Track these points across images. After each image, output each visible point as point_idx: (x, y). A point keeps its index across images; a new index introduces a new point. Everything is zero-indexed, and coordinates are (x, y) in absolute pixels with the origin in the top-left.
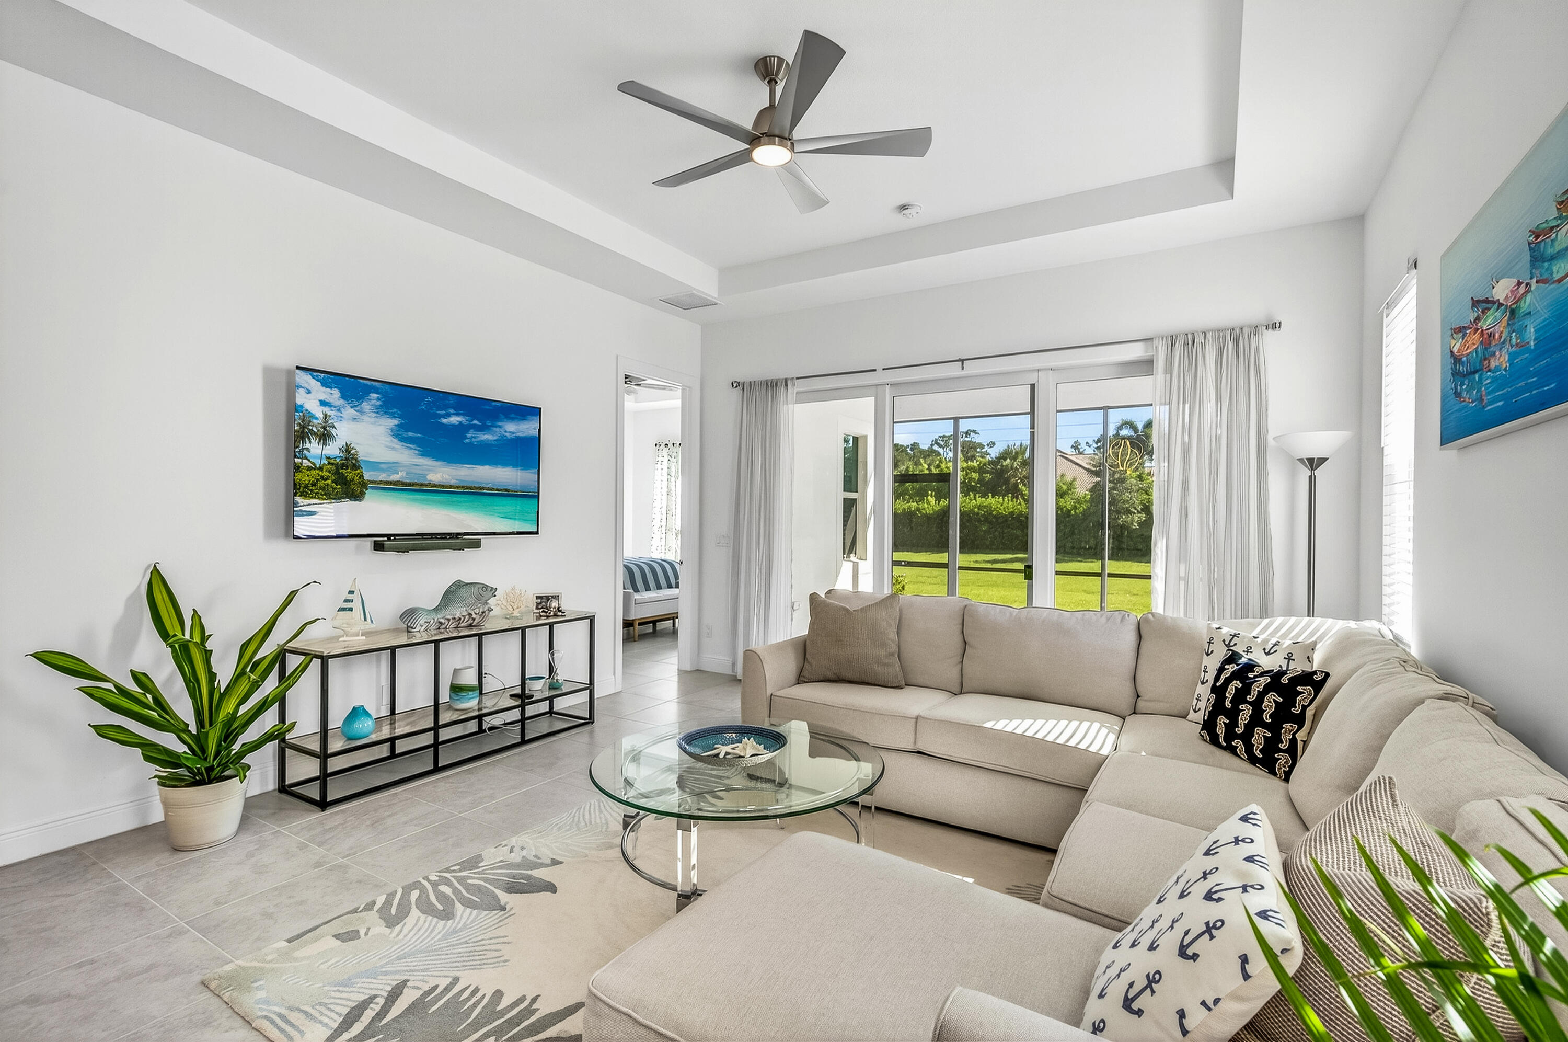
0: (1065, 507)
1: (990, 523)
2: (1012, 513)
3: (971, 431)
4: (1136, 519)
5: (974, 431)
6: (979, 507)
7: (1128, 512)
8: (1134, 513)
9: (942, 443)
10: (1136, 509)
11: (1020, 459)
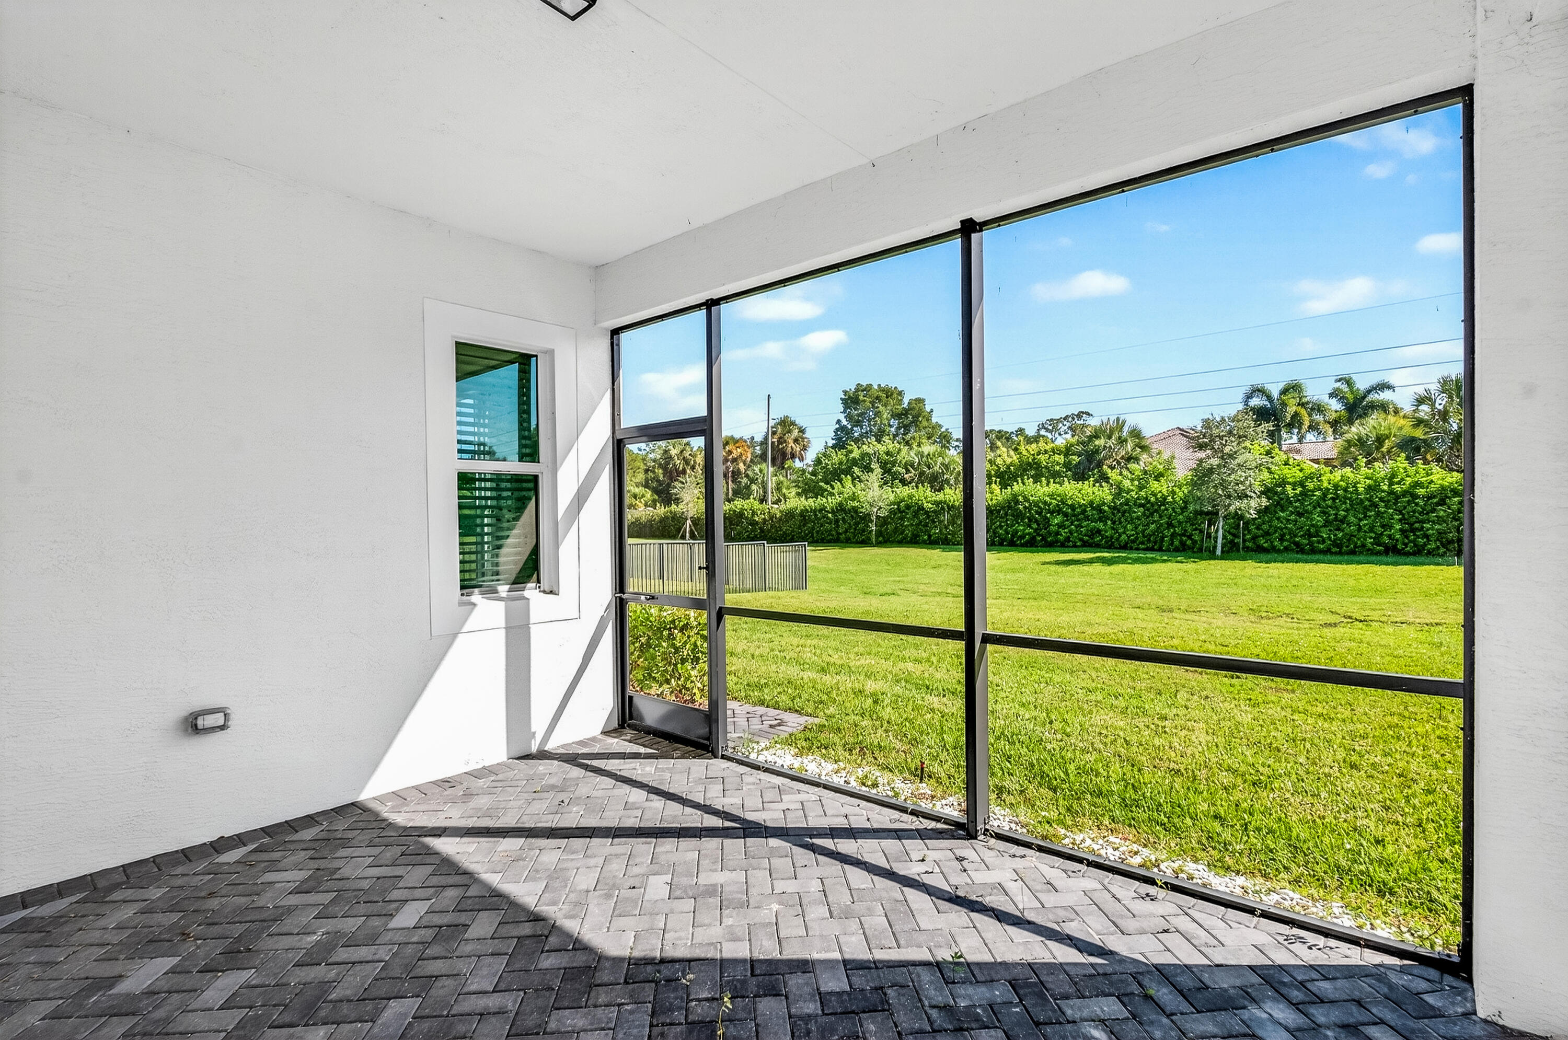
0: (1160, 492)
1: (1066, 515)
2: (1091, 503)
3: (1083, 412)
4: (1253, 504)
5: (1088, 414)
6: (1051, 496)
7: (1243, 496)
8: (1251, 497)
9: (1050, 428)
10: (1254, 492)
11: (1116, 435)
